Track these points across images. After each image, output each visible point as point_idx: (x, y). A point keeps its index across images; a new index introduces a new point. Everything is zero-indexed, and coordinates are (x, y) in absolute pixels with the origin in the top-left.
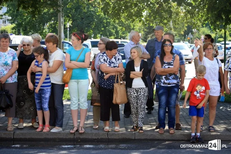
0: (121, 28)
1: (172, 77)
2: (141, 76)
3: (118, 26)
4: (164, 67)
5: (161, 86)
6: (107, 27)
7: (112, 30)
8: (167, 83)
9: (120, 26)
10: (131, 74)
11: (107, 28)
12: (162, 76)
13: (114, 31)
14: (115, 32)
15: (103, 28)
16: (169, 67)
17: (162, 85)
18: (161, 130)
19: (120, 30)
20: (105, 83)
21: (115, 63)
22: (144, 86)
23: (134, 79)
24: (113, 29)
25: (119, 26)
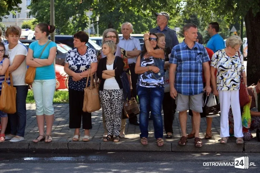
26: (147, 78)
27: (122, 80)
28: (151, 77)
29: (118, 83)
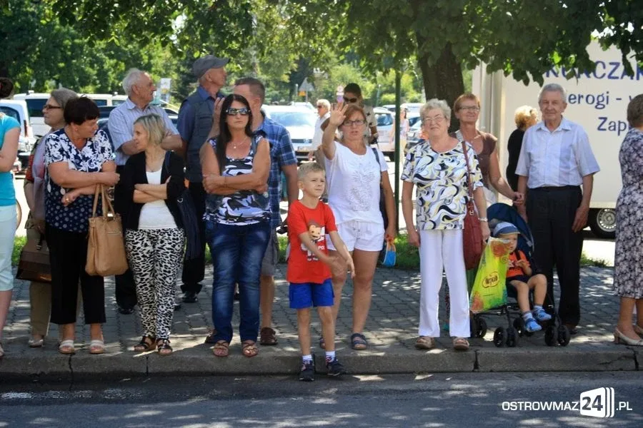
0: (113, 62)
1: (249, 198)
2: (165, 196)
3: (104, 57)
4: (227, 172)
5: (219, 225)
6: (74, 59)
7: (88, 69)
8: (235, 217)
9: (111, 57)
10: (135, 191)
11: (74, 61)
12: (220, 197)
13: (95, 72)
14: (97, 75)
15: (62, 62)
16: (239, 173)
17: (223, 222)
18: (221, 347)
19: (112, 70)
20: (64, 217)
21: (91, 161)
22: (173, 226)
23: (144, 204)
24: (92, 66)
25: (107, 58)
26: (242, 206)
27: (181, 208)
28: (249, 204)
29: (172, 214)
